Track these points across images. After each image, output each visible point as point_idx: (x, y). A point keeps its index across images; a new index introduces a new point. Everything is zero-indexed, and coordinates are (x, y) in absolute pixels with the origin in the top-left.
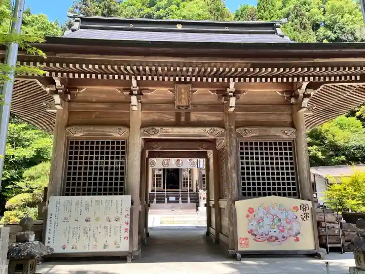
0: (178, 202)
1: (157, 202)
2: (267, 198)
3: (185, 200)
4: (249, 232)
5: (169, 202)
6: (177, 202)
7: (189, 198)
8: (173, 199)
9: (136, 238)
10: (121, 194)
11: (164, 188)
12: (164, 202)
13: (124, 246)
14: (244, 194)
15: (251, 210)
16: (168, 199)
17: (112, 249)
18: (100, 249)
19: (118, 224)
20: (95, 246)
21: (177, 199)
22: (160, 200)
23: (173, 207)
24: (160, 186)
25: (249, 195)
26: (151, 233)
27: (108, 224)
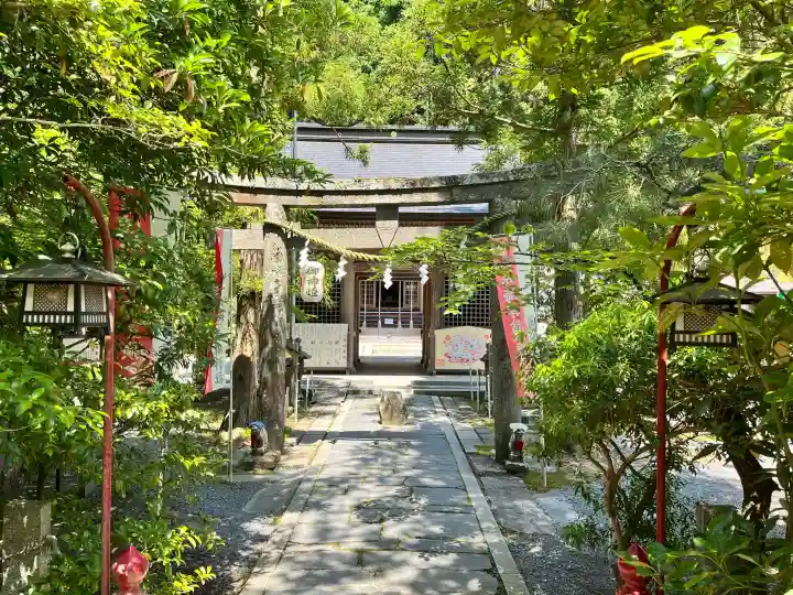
0: (396, 327)
1: (368, 326)
2: (467, 327)
3: (405, 324)
4: (446, 355)
5: (384, 325)
6: (395, 325)
7: (411, 322)
8: (389, 321)
9: (352, 359)
10: (338, 322)
11: (377, 305)
12: (377, 326)
13: (343, 364)
14: (446, 324)
15: (448, 338)
16: (383, 322)
17: (333, 365)
18: (324, 365)
19: (337, 346)
20: (320, 363)
21: (396, 322)
22: (372, 323)
23: (389, 333)
24: (372, 303)
25: (451, 324)
26: (362, 360)
27: (329, 346)
